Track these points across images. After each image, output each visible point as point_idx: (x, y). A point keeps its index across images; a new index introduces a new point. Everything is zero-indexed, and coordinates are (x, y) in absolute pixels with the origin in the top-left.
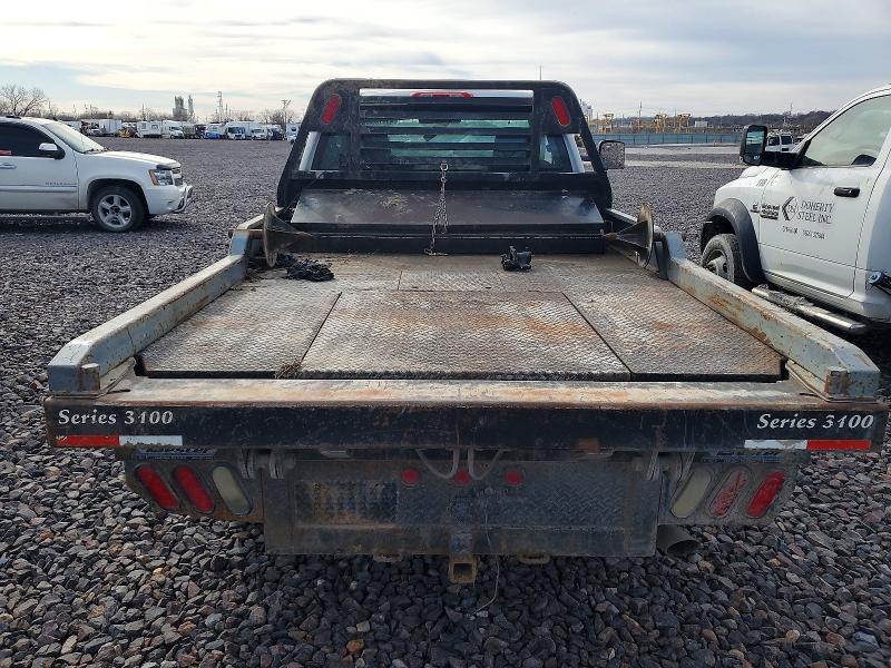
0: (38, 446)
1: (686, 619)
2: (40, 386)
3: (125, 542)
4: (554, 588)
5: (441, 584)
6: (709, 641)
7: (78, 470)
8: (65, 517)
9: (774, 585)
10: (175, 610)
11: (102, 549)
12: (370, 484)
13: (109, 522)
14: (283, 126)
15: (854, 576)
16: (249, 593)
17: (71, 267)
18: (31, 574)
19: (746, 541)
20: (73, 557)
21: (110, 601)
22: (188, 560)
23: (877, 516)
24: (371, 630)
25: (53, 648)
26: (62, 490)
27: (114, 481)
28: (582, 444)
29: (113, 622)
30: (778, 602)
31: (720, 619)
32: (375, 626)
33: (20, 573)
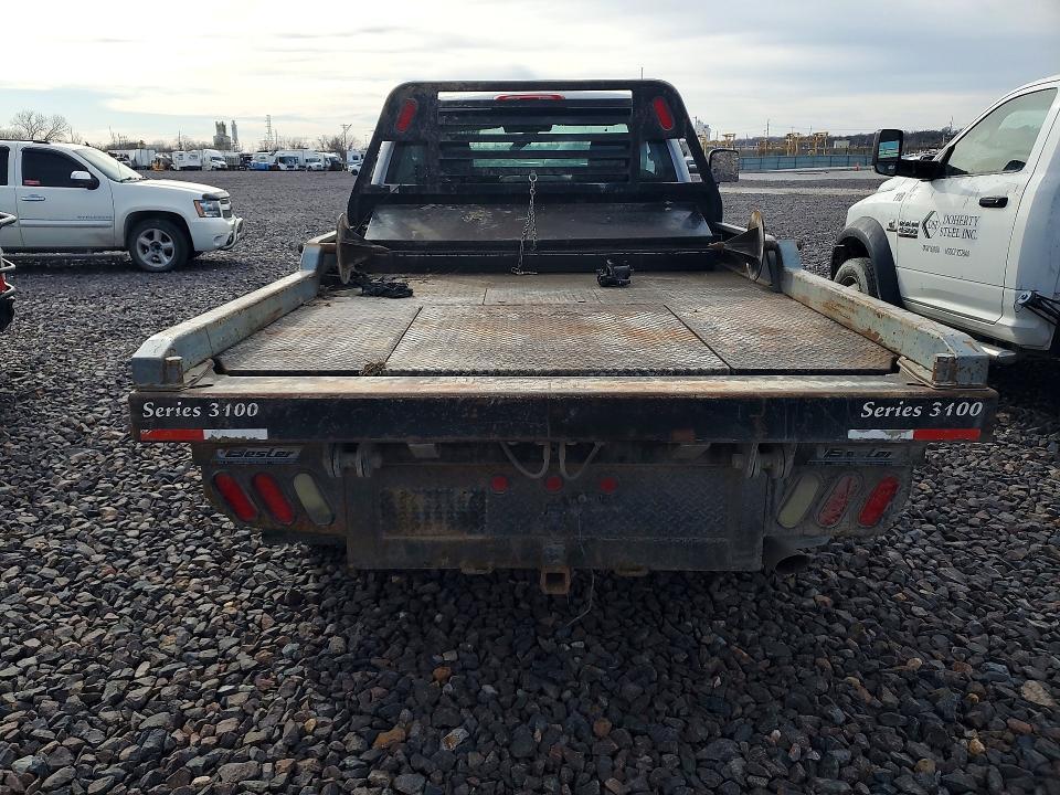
0: (90, 487)
1: (800, 649)
2: (86, 429)
3: (191, 578)
4: (657, 622)
5: (532, 616)
6: (822, 669)
7: (135, 510)
8: (126, 554)
9: (897, 618)
10: (249, 640)
11: (168, 584)
12: (459, 492)
13: (174, 559)
14: (343, 154)
15: (987, 610)
16: (327, 625)
17: (109, 309)
18: (97, 606)
19: (870, 577)
20: (139, 591)
21: (181, 631)
22: (261, 595)
23: (1021, 553)
24: (458, 659)
25: (126, 672)
26: (121, 529)
27: (175, 521)
28: (678, 436)
29: (185, 650)
30: (901, 634)
31: (837, 650)
32: (463, 655)
33: (85, 605)
